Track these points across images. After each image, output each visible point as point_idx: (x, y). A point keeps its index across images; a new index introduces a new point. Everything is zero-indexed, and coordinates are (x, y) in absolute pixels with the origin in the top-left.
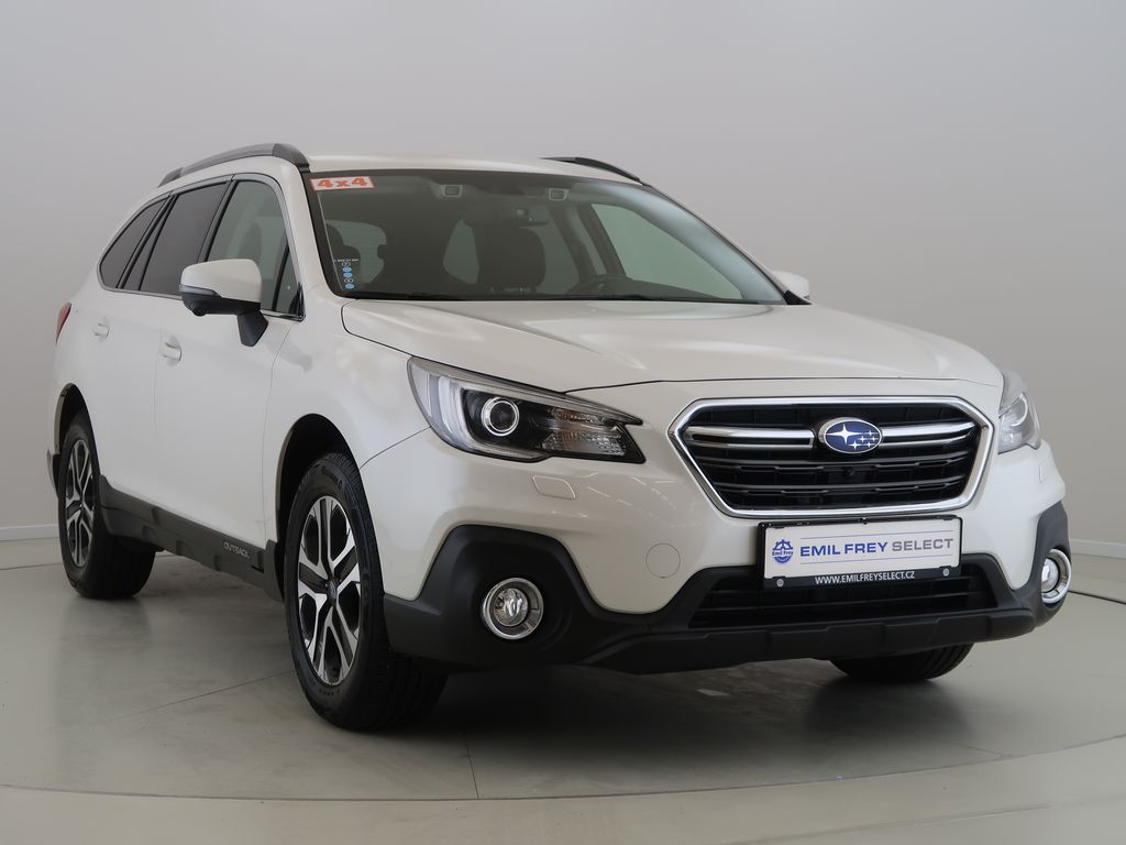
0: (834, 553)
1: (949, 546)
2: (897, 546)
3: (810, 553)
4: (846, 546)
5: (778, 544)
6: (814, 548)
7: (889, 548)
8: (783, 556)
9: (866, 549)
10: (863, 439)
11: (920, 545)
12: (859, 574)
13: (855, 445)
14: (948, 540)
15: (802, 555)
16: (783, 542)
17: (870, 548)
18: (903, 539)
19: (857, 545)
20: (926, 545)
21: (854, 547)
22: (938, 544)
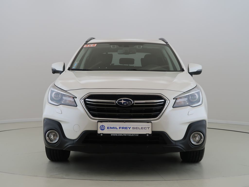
0: (116, 129)
1: (148, 129)
2: (133, 128)
3: (110, 128)
4: (119, 127)
5: (101, 126)
6: (111, 127)
7: (131, 129)
8: (102, 129)
9: (125, 128)
10: (127, 103)
11: (140, 128)
12: (123, 134)
13: (125, 104)
14: (148, 128)
15: (108, 129)
16: (102, 125)
17: (126, 128)
18: (135, 127)
19: (122, 127)
20: (142, 128)
21: (122, 128)
22: (145, 128)
